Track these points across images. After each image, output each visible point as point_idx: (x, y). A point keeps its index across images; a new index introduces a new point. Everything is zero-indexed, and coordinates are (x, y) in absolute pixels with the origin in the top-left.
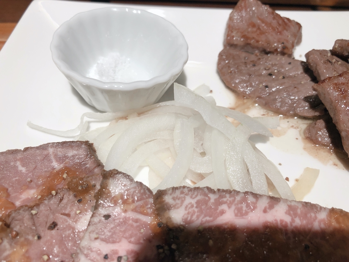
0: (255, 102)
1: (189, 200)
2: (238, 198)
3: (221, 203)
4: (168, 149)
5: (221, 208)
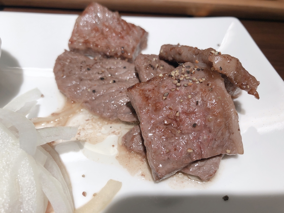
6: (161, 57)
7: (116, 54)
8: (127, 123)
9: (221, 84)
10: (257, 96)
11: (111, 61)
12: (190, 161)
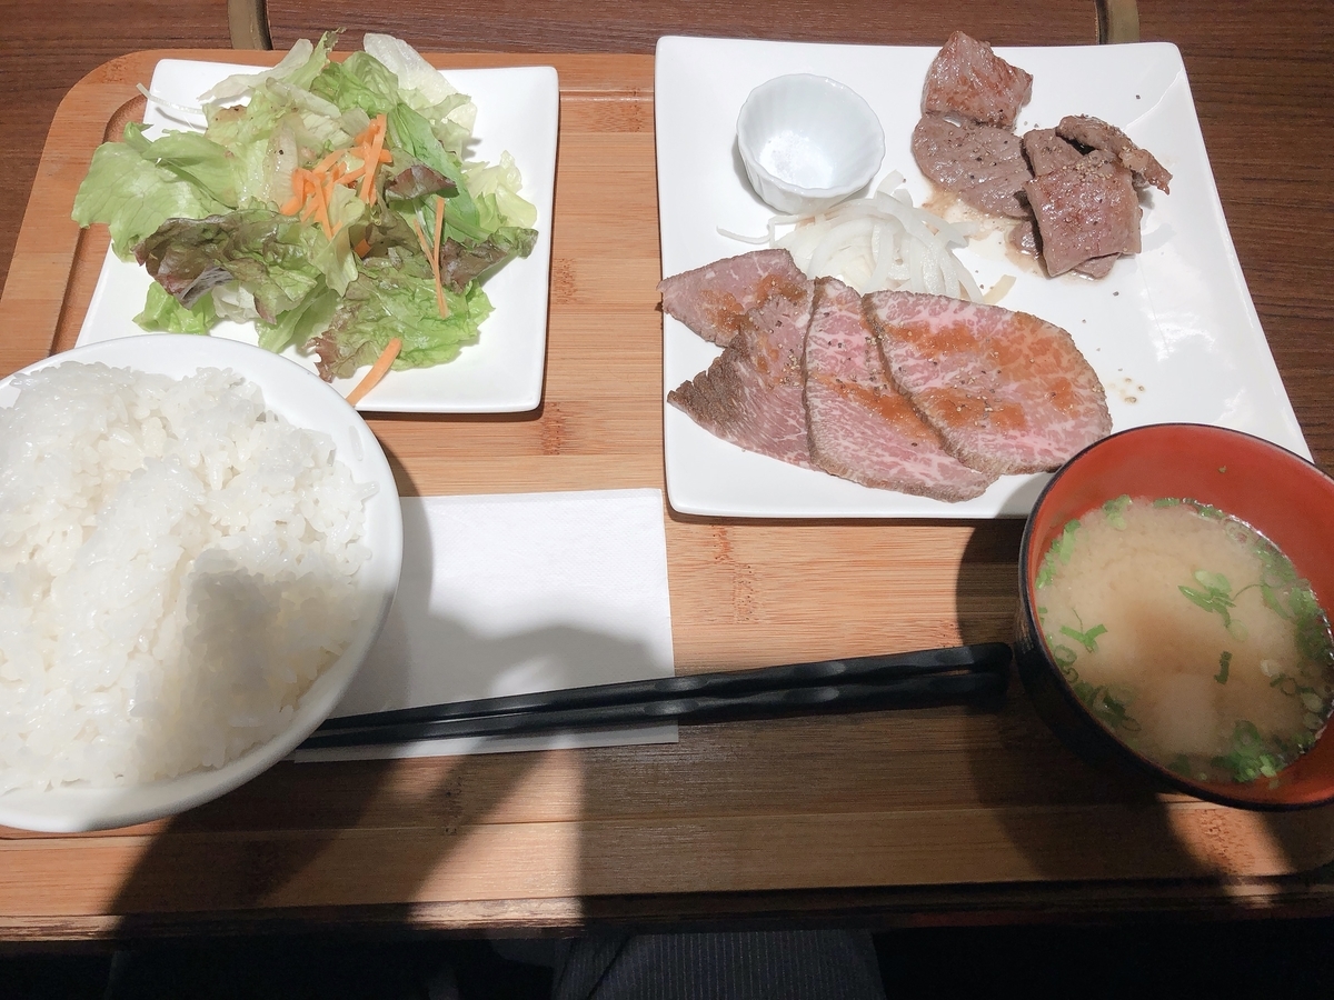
0: (958, 196)
1: (891, 302)
2: (933, 301)
3: (918, 305)
4: (863, 256)
5: (917, 309)
6: (1058, 133)
7: (992, 120)
8: (1013, 218)
9: (1128, 179)
10: (1167, 192)
11: (985, 130)
12: (1086, 258)
